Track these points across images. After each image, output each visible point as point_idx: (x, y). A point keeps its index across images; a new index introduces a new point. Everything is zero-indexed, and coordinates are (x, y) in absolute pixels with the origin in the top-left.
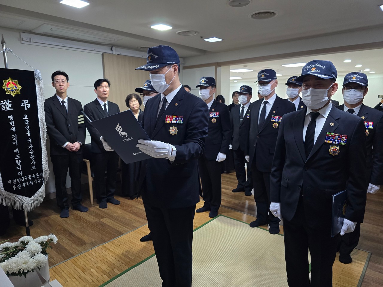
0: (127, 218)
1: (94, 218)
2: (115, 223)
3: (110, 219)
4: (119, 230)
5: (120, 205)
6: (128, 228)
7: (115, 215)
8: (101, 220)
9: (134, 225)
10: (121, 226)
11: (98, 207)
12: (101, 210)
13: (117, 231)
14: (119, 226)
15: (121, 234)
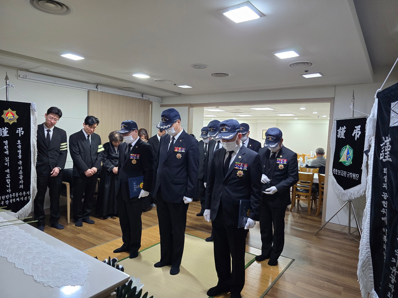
0: (101, 234)
1: (71, 234)
2: (90, 238)
3: (85, 234)
4: (93, 243)
5: (95, 225)
6: (101, 242)
7: (90, 231)
8: (77, 235)
9: (106, 239)
10: (95, 240)
11: (74, 225)
12: (77, 228)
13: (92, 243)
14: (93, 240)
15: (94, 245)
